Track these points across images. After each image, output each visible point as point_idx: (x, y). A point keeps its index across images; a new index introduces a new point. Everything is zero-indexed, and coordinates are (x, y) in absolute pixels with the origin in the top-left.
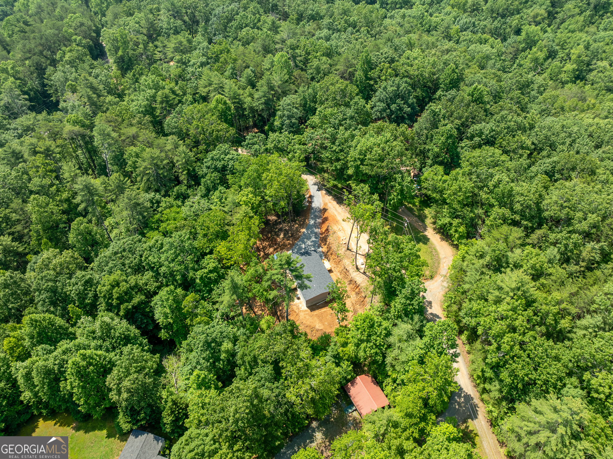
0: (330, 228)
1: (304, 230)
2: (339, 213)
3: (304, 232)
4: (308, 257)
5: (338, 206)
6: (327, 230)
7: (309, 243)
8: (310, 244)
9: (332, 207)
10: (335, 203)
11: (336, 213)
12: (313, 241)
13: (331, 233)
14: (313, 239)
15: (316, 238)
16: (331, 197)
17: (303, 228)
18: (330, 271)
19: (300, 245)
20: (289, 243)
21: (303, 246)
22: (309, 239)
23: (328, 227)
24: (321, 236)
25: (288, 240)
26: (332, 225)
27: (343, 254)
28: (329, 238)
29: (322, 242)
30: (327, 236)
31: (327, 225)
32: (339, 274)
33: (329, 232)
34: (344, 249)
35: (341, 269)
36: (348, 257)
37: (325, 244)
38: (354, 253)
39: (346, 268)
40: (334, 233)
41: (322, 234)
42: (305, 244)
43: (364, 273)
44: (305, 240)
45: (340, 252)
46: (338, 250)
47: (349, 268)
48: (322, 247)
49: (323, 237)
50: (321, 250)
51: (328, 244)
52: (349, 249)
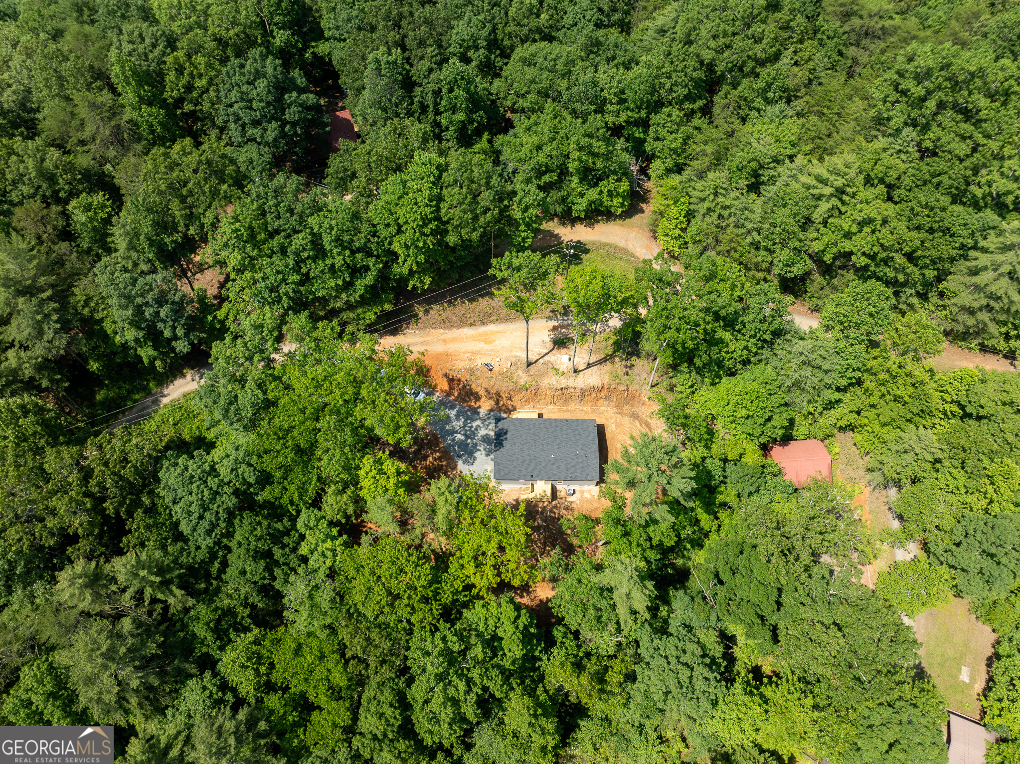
0: (453, 374)
4: (509, 435)
6: (451, 381)
8: (461, 423)
12: (457, 417)
14: (453, 413)
15: (452, 407)
18: (540, 416)
19: (453, 440)
20: (435, 459)
21: (459, 437)
22: (448, 420)
23: (446, 375)
24: (452, 398)
25: (425, 458)
26: (446, 367)
27: (530, 379)
28: (473, 386)
29: (466, 401)
30: (464, 386)
31: (440, 374)
32: (551, 407)
33: (459, 380)
34: (520, 372)
35: (548, 398)
36: (543, 375)
37: (478, 398)
38: (542, 361)
39: (559, 387)
40: (471, 370)
41: (449, 394)
42: (456, 432)
43: (589, 366)
44: (447, 427)
45: (522, 382)
46: (516, 383)
47: (563, 382)
48: (479, 407)
49: (459, 394)
50: (483, 411)
51: (482, 392)
52: (529, 364)
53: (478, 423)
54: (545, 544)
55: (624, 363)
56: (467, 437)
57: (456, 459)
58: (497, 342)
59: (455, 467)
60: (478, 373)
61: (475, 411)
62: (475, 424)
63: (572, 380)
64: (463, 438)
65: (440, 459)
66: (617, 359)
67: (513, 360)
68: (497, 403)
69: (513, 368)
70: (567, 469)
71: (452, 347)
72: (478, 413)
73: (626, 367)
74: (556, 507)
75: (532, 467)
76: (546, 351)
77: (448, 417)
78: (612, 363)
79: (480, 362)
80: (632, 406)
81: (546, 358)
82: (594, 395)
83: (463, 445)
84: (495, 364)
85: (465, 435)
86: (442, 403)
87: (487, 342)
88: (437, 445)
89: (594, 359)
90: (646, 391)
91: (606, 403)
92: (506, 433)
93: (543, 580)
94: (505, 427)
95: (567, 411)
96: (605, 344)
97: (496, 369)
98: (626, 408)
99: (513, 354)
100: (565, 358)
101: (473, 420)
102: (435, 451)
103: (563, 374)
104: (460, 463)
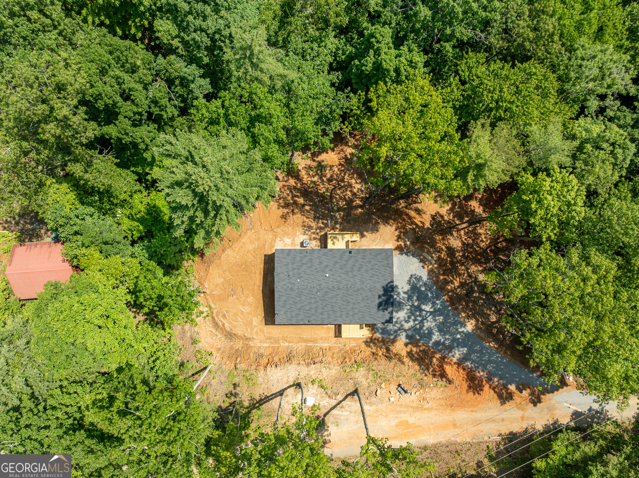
0: (443, 383)
1: (470, 326)
2: (478, 422)
3: (463, 325)
4: (377, 301)
5: (505, 431)
6: (443, 375)
7: (429, 323)
8: (426, 325)
9: (505, 415)
10: (517, 428)
11: (480, 415)
12: (430, 333)
13: (429, 379)
14: (436, 337)
15: (437, 343)
16: (539, 427)
17: (477, 327)
18: (338, 333)
19: (434, 304)
20: (452, 282)
21: (427, 308)
22: (441, 329)
23: (450, 382)
24: (438, 356)
25: (462, 285)
26: (449, 391)
27: (353, 375)
28: (417, 367)
29: (423, 351)
30: (428, 369)
31: (457, 383)
32: (325, 345)
33: (434, 376)
34: (365, 383)
35: (329, 353)
36: (337, 380)
37: (410, 354)
38: (340, 398)
39: (318, 366)
40: (422, 386)
41: (443, 359)
42: (431, 313)
43: (281, 393)
44: (441, 319)
45: (362, 371)
46: (369, 370)
47: (313, 371)
48: (406, 345)
49: (431, 359)
50: (402, 339)
51: (406, 360)
52: (355, 392)
53: (407, 326)
54: (331, 197)
55: (238, 399)
56: (419, 308)
57: (429, 283)
58: (393, 424)
59: (430, 272)
60: (414, 382)
61: (411, 340)
62: (411, 323)
63: (303, 374)
64: (423, 307)
65: (446, 282)
66: (246, 404)
67: (373, 399)
68: (388, 350)
69: (373, 389)
70: (311, 261)
71: (446, 416)
72: (408, 337)
73: (236, 395)
74: (321, 229)
75: (351, 262)
76: (334, 412)
77: (440, 331)
78: (252, 399)
79: (412, 398)
80: (231, 348)
81: (334, 402)
82: (276, 359)
83: (423, 298)
84: (395, 396)
85: (421, 310)
86: (450, 348)
87: (404, 424)
88: (451, 298)
89: (275, 403)
90: (214, 362)
91: (262, 351)
92: (380, 305)
93: (331, 167)
94: (381, 313)
95: (306, 341)
96: (261, 422)
97: (393, 387)
98: (239, 345)
99: (374, 407)
100: (310, 402)
101: (413, 328)
102: (451, 291)
103: (313, 382)
104: (425, 278)
